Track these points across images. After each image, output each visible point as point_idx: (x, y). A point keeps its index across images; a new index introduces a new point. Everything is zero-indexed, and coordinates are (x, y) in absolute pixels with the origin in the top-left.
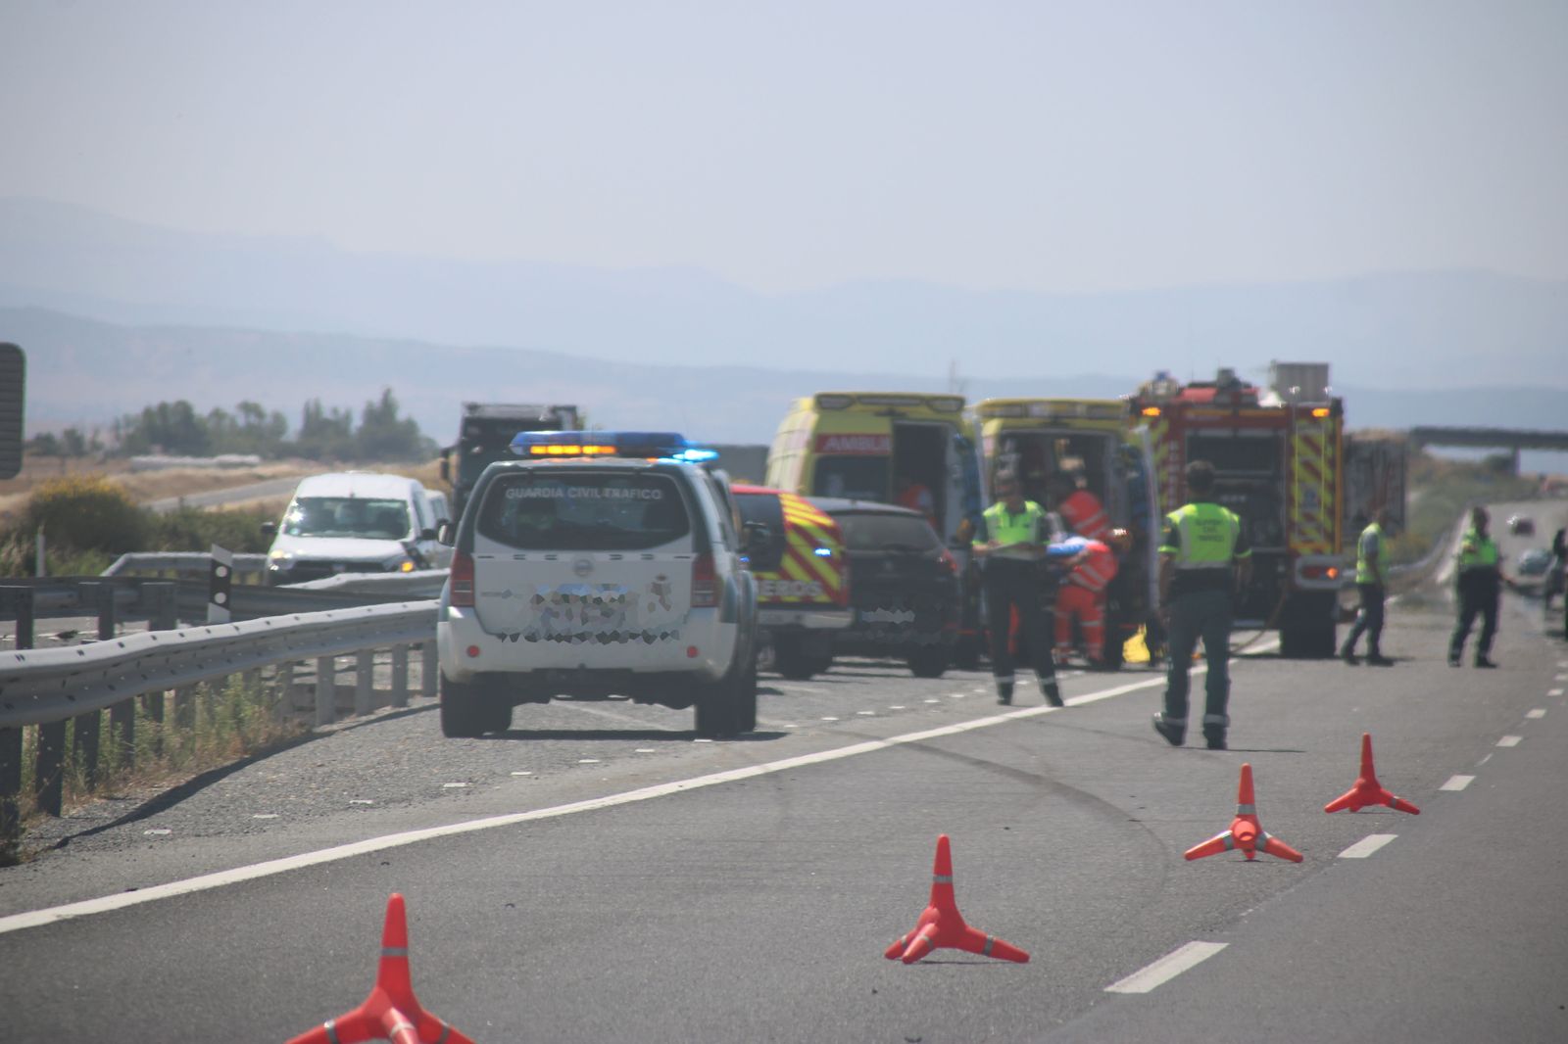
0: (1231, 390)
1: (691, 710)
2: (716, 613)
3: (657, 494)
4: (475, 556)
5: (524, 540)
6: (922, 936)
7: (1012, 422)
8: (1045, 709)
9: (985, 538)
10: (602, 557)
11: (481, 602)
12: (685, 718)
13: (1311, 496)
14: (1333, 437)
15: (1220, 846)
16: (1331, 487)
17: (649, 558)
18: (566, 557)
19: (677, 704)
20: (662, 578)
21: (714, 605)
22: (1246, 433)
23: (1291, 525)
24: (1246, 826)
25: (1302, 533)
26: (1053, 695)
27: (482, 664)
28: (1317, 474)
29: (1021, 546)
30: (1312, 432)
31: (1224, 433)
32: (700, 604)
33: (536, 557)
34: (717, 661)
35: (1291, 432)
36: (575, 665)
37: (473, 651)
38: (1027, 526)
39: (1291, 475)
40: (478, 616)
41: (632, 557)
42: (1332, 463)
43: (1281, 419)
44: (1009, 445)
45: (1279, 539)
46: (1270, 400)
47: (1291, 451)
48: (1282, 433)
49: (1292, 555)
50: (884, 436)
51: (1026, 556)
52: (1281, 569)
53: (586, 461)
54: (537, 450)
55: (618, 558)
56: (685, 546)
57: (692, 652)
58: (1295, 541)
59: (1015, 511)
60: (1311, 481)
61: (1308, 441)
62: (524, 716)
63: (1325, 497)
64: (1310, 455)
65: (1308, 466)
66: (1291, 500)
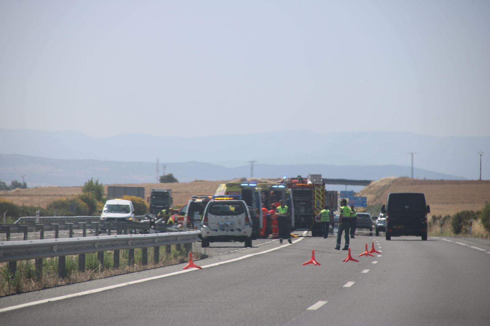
0: (302, 180)
1: (244, 242)
2: (249, 226)
3: (239, 206)
4: (208, 217)
5: (216, 214)
6: (347, 259)
7: (264, 188)
8: (289, 244)
9: (278, 212)
10: (230, 217)
11: (209, 224)
12: (243, 244)
13: (318, 202)
14: (323, 190)
15: (363, 255)
16: (323, 201)
17: (238, 217)
18: (224, 217)
19: (241, 241)
20: (240, 220)
21: (248, 225)
22: (304, 189)
23: (314, 209)
24: (366, 252)
25: (317, 210)
26: (290, 242)
27: (209, 235)
28: (319, 198)
29: (284, 214)
30: (318, 189)
31: (300, 189)
32: (246, 224)
33: (218, 217)
34: (249, 234)
35: (314, 189)
36: (225, 235)
37: (208, 233)
38: (285, 210)
39: (314, 198)
40: (209, 227)
41: (235, 217)
42: (323, 196)
43: (312, 186)
44: (263, 193)
45: (312, 212)
46: (309, 182)
47: (314, 193)
48: (312, 189)
49: (314, 215)
50: (240, 192)
51: (285, 216)
52: (312, 218)
53: (225, 201)
54: (216, 199)
55: (232, 217)
56: (244, 214)
57: (245, 232)
58: (315, 212)
59: (283, 207)
60: (318, 200)
61: (317, 191)
62: (211, 244)
63: (321, 203)
64: (318, 194)
65: (317, 196)
66: (314, 203)
